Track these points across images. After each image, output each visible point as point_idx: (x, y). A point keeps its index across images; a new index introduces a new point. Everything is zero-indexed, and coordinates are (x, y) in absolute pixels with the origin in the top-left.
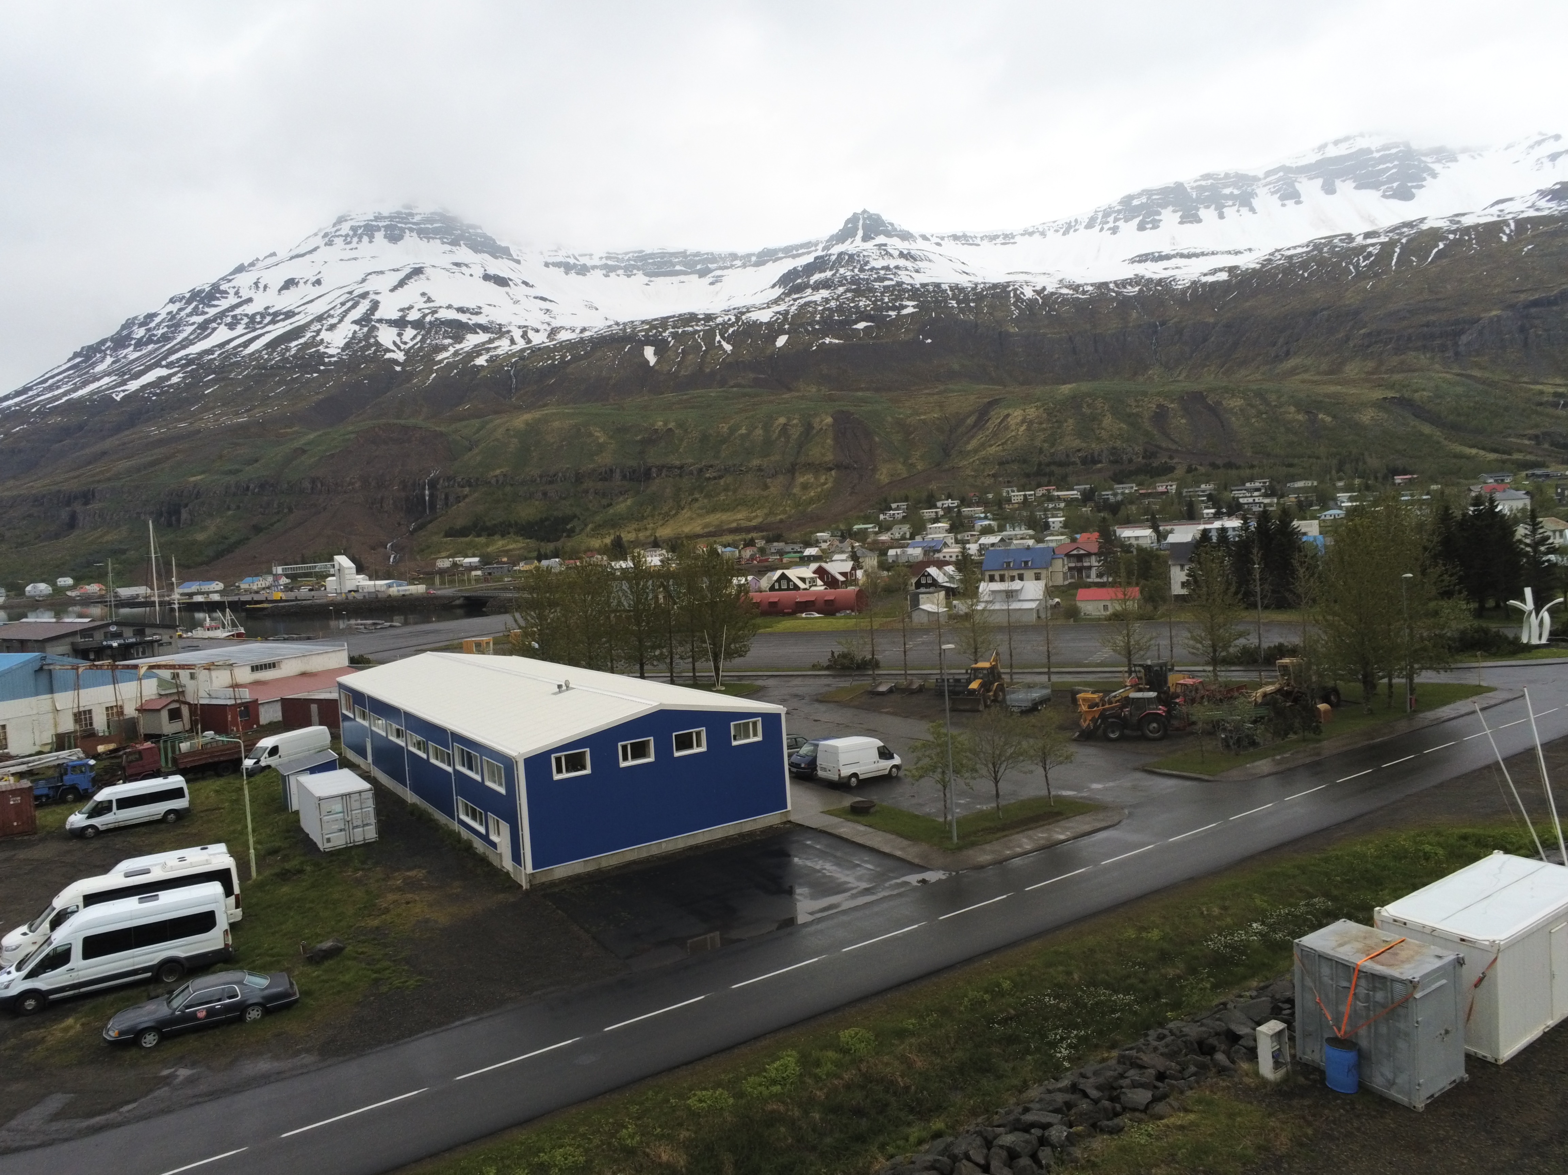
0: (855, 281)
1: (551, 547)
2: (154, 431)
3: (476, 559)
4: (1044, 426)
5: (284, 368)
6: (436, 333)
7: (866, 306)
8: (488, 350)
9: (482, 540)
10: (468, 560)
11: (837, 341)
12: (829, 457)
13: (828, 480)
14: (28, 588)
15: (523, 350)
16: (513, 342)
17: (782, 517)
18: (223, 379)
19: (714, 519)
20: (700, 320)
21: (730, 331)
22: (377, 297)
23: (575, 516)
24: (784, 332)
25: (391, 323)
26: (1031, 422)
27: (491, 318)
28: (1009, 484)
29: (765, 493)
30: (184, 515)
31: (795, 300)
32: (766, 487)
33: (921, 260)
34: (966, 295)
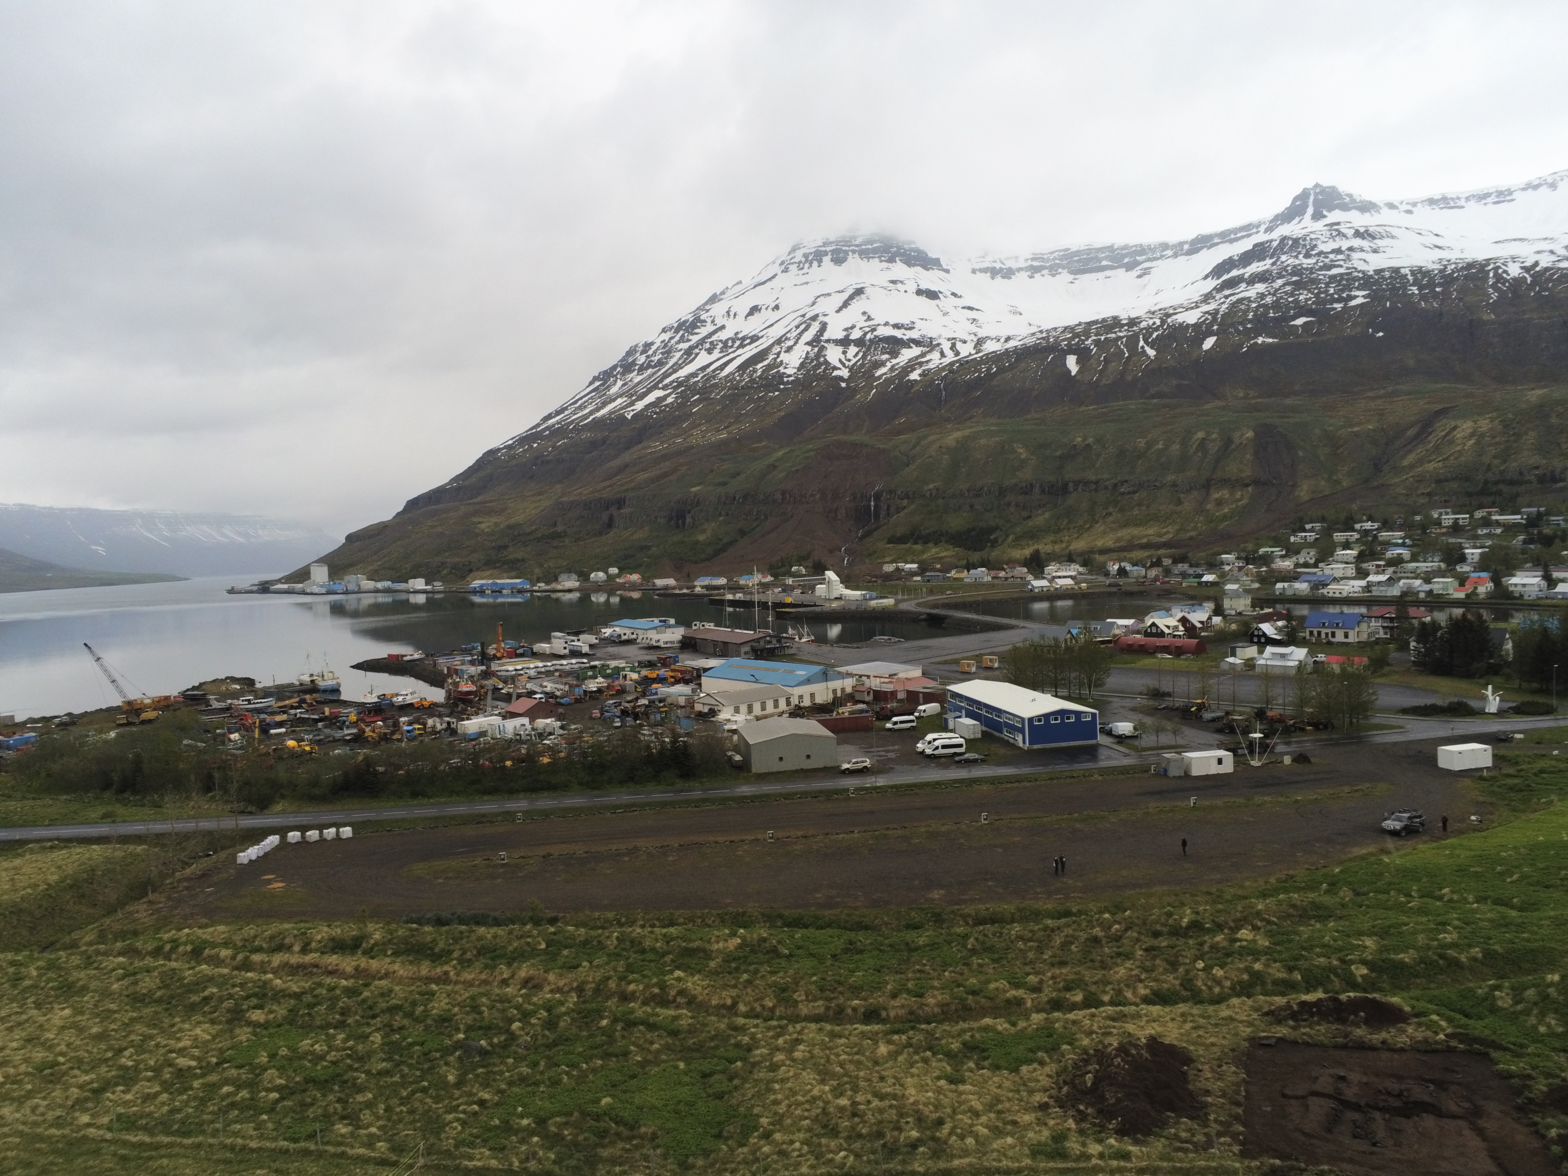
0: (1297, 271)
1: (976, 557)
2: (657, 446)
3: (915, 566)
4: (1497, 439)
5: (752, 387)
6: (875, 349)
7: (1307, 300)
8: (921, 364)
9: (918, 547)
10: (908, 566)
11: (1271, 340)
12: (1247, 473)
13: (1243, 497)
14: (592, 575)
15: (952, 364)
16: (943, 355)
17: (1193, 534)
18: (705, 399)
19: (1126, 533)
20: (1124, 325)
21: (1154, 336)
22: (825, 319)
23: (997, 528)
24: (1211, 334)
25: (838, 342)
26: (1482, 435)
27: (923, 332)
28: (1445, 504)
29: (1179, 508)
30: (688, 520)
31: (1226, 297)
32: (1179, 502)
33: (1382, 238)
34: (1432, 279)
